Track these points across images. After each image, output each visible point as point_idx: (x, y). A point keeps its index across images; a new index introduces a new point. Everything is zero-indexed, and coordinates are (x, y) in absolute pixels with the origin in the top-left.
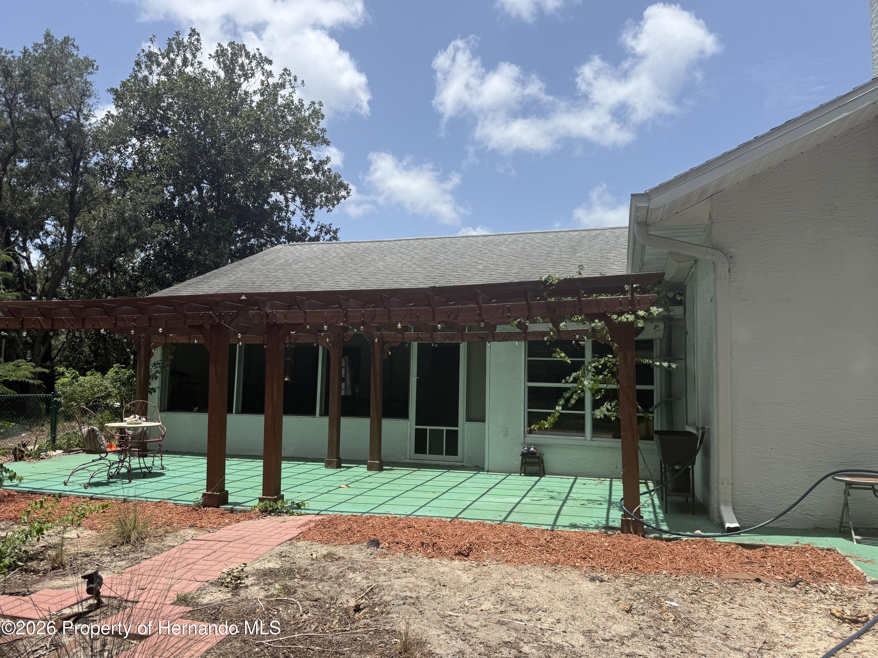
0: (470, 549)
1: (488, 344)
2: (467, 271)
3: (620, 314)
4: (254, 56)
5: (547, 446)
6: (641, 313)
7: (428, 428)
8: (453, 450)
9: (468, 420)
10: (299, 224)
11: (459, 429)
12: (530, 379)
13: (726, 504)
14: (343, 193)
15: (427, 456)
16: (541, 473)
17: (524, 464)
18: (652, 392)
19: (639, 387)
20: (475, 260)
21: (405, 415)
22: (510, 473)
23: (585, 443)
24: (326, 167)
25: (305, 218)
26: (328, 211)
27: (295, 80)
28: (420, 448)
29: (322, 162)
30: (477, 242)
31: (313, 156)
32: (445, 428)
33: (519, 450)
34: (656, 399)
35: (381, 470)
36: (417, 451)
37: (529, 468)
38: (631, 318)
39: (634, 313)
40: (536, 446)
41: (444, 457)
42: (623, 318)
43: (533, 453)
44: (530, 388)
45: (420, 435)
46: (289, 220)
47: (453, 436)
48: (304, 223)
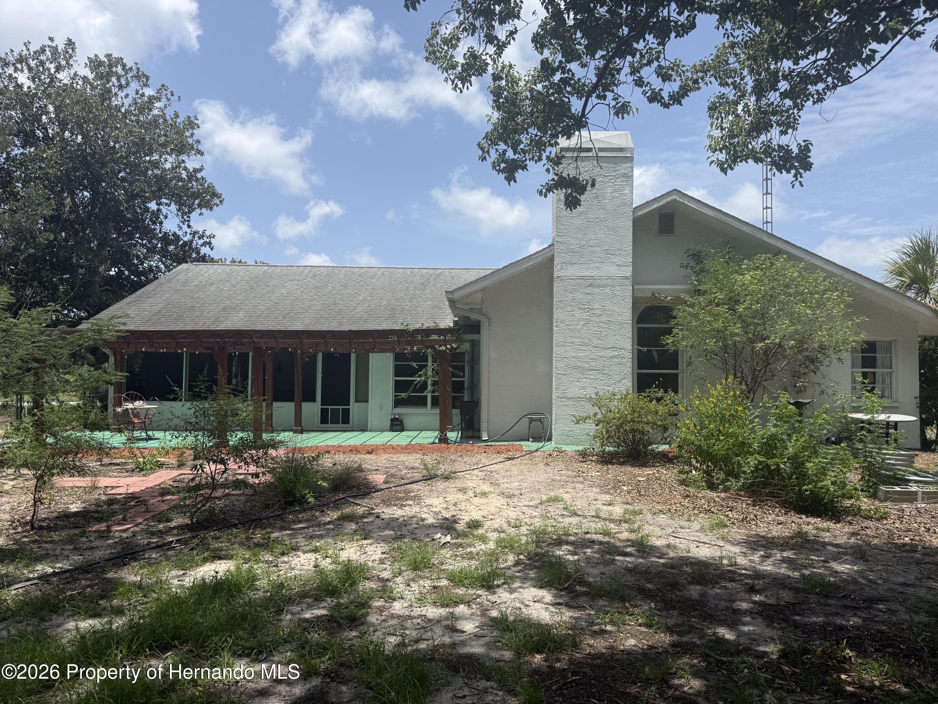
0: (373, 451)
1: (371, 355)
2: (352, 301)
3: (440, 346)
4: (131, 69)
5: (405, 414)
6: (448, 346)
7: (330, 407)
8: (346, 420)
9: (357, 401)
10: (174, 229)
11: (351, 407)
12: (396, 375)
13: (485, 431)
14: (216, 201)
15: (329, 425)
16: (402, 430)
17: (392, 425)
18: (464, 381)
19: (453, 379)
20: (356, 291)
21: (313, 400)
22: (383, 431)
23: (427, 412)
24: (199, 175)
25: (181, 224)
26: (200, 215)
27: (172, 95)
28: (324, 420)
29: (196, 171)
30: (355, 274)
31: (187, 165)
32: (341, 407)
33: (389, 418)
34: (466, 386)
35: (302, 433)
36: (322, 423)
37: (394, 427)
38: (444, 348)
39: (446, 346)
40: (399, 415)
41: (341, 425)
42: (441, 348)
43: (397, 419)
44: (396, 381)
45: (324, 412)
46: (161, 223)
47: (346, 412)
48: (180, 228)
